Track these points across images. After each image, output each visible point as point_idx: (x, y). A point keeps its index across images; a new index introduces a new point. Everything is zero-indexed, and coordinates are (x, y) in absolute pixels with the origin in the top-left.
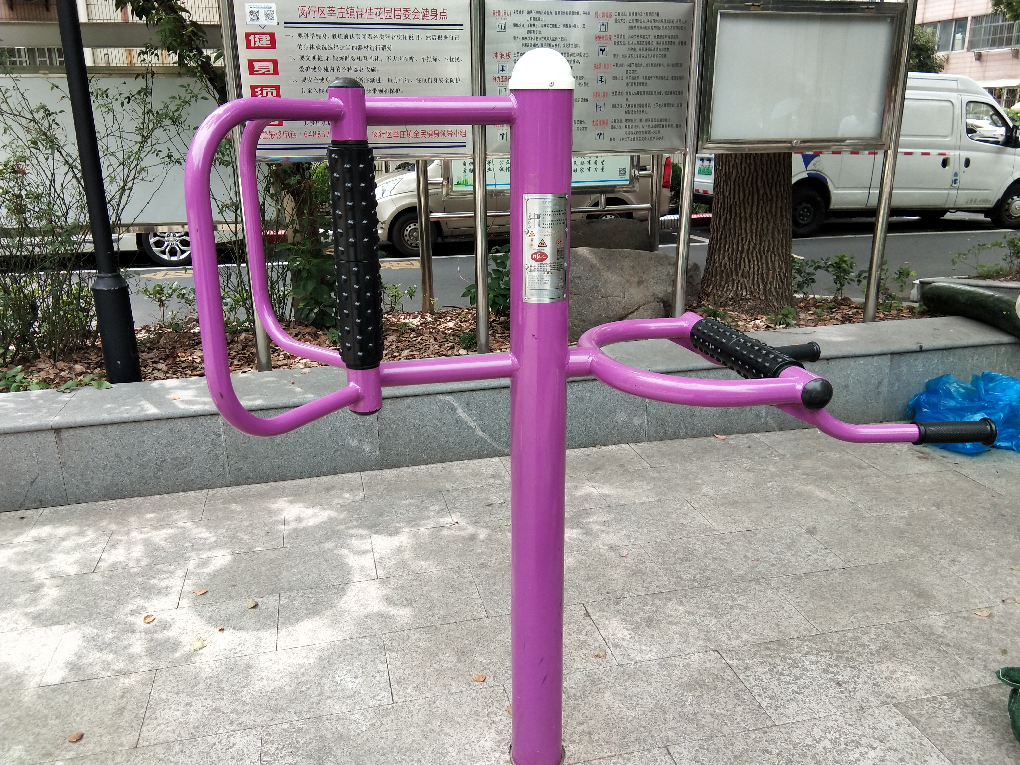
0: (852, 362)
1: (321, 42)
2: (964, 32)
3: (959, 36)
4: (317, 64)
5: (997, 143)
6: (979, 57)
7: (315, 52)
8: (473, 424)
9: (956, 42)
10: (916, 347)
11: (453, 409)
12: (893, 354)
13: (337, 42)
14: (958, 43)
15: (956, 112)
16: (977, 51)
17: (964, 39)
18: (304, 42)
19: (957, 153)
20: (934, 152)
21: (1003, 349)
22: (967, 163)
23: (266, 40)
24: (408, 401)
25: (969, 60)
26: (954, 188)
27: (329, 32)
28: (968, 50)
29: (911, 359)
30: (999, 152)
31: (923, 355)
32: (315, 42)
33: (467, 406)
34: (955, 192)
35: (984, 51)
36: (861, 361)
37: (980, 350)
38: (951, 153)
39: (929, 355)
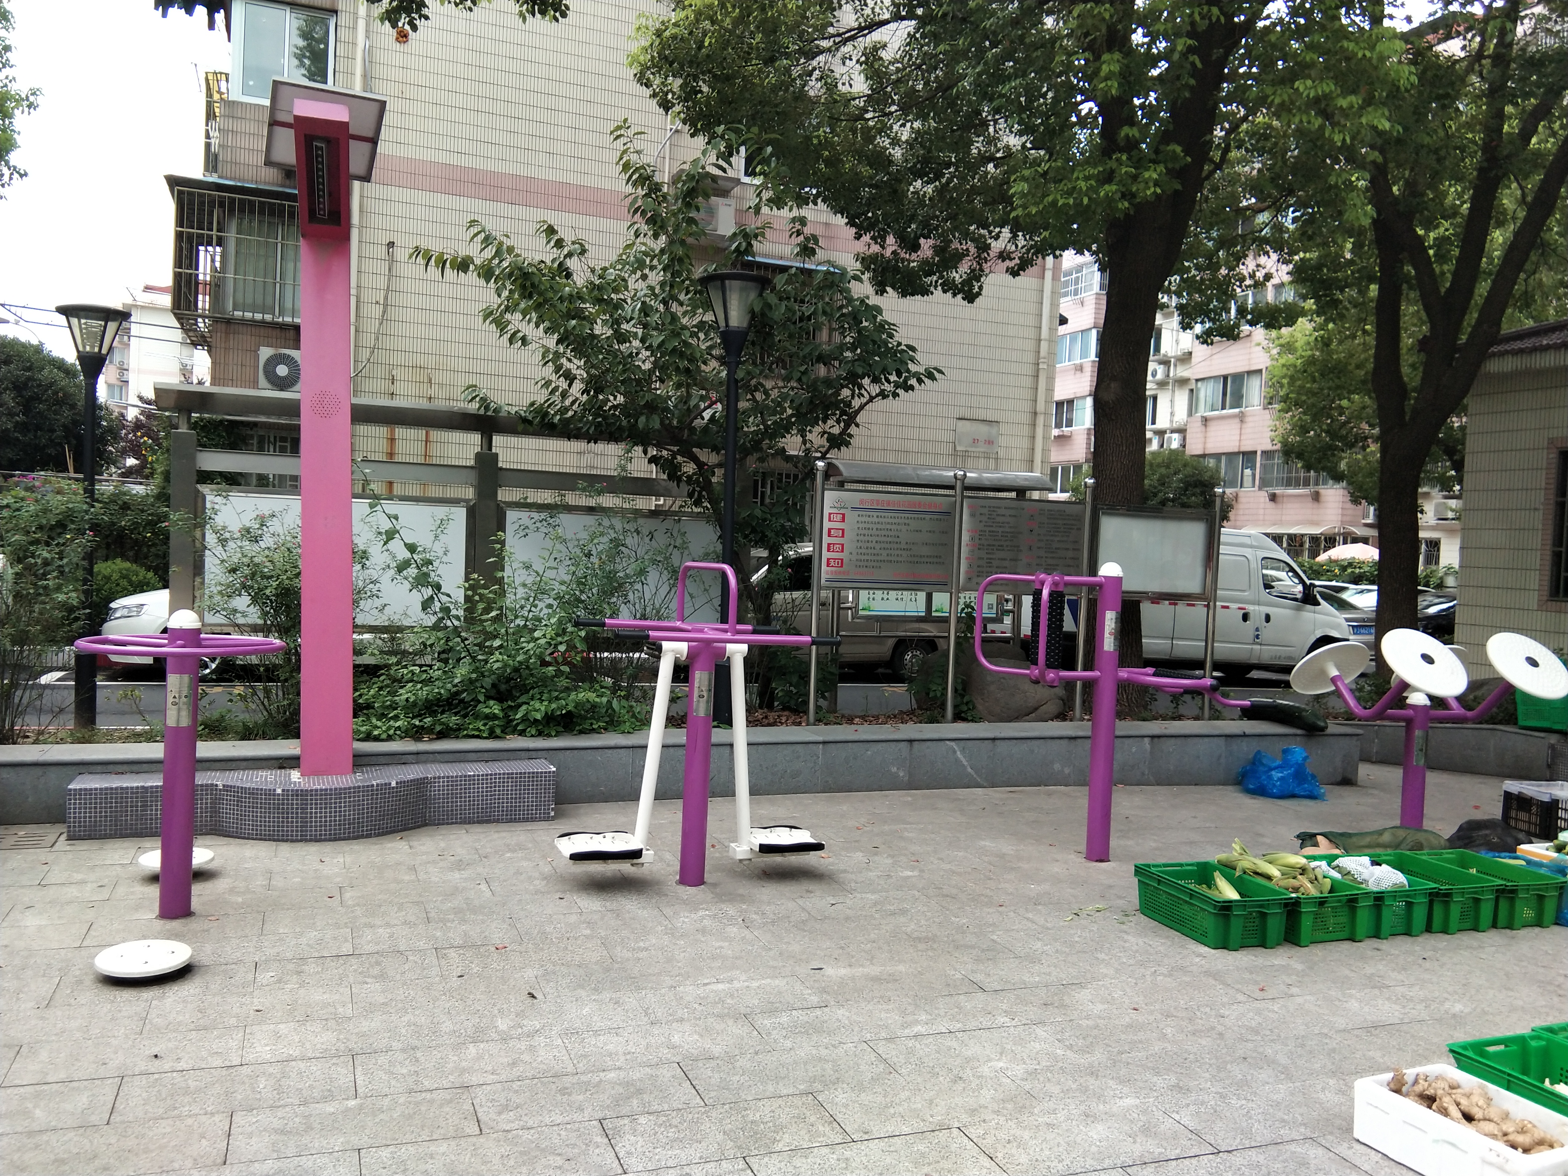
0: (1200, 740)
1: (870, 520)
2: (1253, 468)
3: (1248, 472)
4: (866, 532)
5: (1295, 600)
6: (1273, 498)
7: (866, 526)
8: (966, 763)
9: (1245, 478)
10: (1241, 733)
11: (955, 752)
12: (1227, 736)
13: (880, 520)
14: (1248, 480)
15: (1252, 566)
16: (1271, 490)
17: (1254, 476)
18: (860, 519)
19: (1257, 607)
20: (1234, 606)
21: (1298, 739)
22: (1268, 618)
23: (840, 517)
24: (929, 743)
25: (1262, 500)
26: (1257, 644)
27: (875, 514)
28: (1260, 489)
29: (1239, 740)
30: (1298, 609)
31: (1246, 739)
32: (867, 519)
33: (963, 751)
34: (1259, 647)
35: (1278, 491)
36: (1206, 740)
37: (1283, 738)
38: (1250, 608)
39: (1250, 739)
